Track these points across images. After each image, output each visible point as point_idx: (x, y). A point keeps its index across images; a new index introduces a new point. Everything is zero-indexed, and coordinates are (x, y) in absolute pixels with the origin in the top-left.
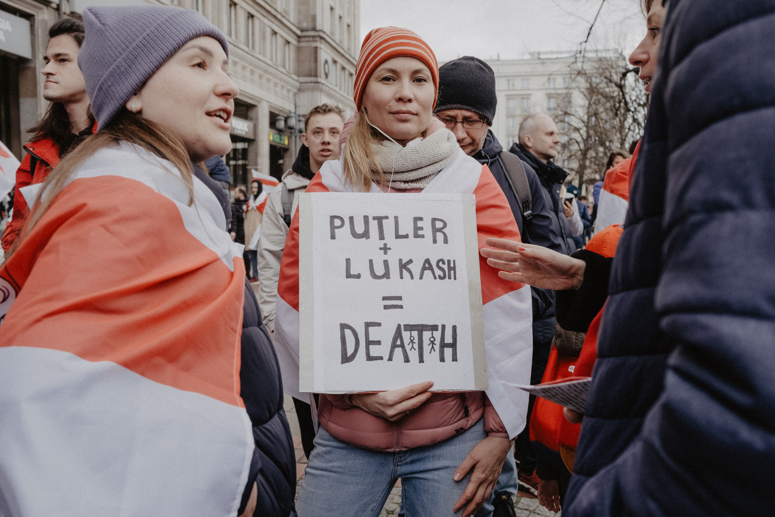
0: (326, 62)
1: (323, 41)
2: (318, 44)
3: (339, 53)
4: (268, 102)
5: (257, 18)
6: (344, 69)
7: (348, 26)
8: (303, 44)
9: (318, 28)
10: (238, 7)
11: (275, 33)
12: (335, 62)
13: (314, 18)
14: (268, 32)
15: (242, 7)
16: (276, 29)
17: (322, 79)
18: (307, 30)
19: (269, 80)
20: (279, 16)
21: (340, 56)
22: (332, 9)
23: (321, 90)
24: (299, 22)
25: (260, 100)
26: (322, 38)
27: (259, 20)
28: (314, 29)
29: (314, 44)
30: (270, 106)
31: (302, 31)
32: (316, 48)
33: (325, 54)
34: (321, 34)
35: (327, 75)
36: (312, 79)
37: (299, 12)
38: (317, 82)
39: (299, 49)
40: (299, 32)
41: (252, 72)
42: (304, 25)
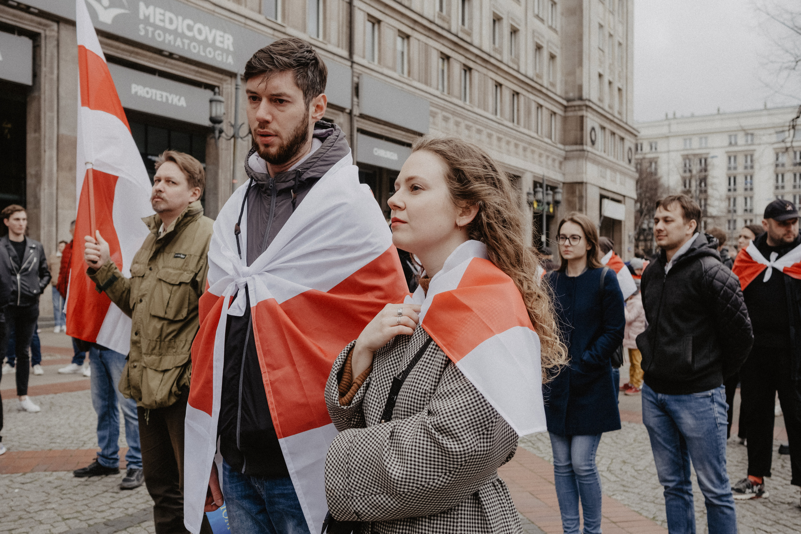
0: (593, 129)
1: (589, 110)
2: (584, 113)
3: (607, 118)
4: (532, 172)
5: (522, 94)
6: (613, 134)
7: (620, 90)
8: (570, 114)
9: (585, 96)
10: (503, 87)
11: (540, 106)
12: (603, 128)
13: (580, 88)
14: (534, 106)
15: (507, 87)
16: (541, 102)
17: (588, 147)
18: (573, 100)
19: (533, 152)
20: (544, 90)
21: (608, 121)
22: (600, 76)
23: (587, 158)
24: (566, 92)
25: (524, 171)
26: (587, 106)
27: (524, 96)
28: (581, 99)
29: (580, 113)
30: (534, 176)
31: (568, 100)
32: (582, 117)
33: (591, 121)
34: (587, 103)
35: (593, 143)
36: (578, 147)
37: (566, 83)
38: (583, 150)
39: (565, 119)
40: (565, 103)
41: (516, 146)
42: (571, 95)
